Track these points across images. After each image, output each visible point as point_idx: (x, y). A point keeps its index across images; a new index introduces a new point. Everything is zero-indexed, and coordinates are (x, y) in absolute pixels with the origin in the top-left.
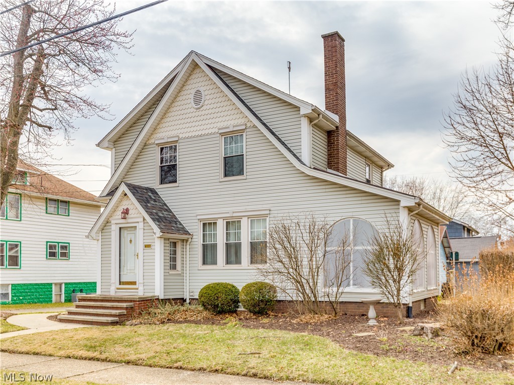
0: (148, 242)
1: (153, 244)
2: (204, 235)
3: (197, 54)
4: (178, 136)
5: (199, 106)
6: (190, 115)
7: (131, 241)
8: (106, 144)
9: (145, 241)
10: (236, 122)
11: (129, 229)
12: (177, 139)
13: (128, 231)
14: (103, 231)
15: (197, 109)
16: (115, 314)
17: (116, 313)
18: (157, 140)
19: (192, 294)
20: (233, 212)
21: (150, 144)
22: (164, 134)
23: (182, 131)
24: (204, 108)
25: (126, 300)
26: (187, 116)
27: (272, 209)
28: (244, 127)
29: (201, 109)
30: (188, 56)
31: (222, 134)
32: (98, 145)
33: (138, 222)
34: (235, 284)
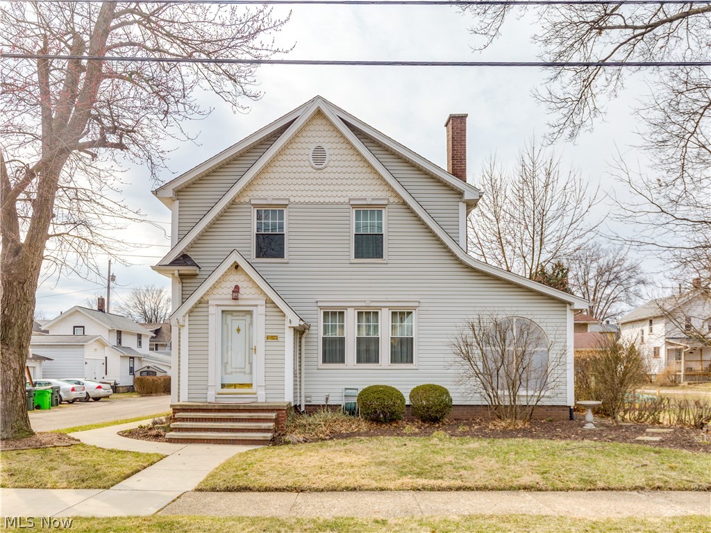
0: (272, 332)
1: (279, 335)
2: (325, 326)
3: (325, 101)
4: (289, 199)
5: (321, 167)
6: (307, 175)
7: (238, 330)
8: (169, 193)
9: (268, 331)
10: (374, 194)
11: (234, 314)
12: (286, 202)
13: (232, 316)
14: (192, 314)
15: (317, 169)
16: (267, 428)
17: (269, 426)
18: (254, 199)
19: (308, 399)
20: (371, 301)
21: (242, 204)
22: (265, 194)
23: (295, 193)
24: (329, 169)
25: (270, 408)
26: (302, 175)
27: (421, 301)
28: (386, 202)
29: (324, 171)
30: (313, 101)
31: (354, 206)
32: (156, 193)
33: (256, 306)
34: (397, 387)
